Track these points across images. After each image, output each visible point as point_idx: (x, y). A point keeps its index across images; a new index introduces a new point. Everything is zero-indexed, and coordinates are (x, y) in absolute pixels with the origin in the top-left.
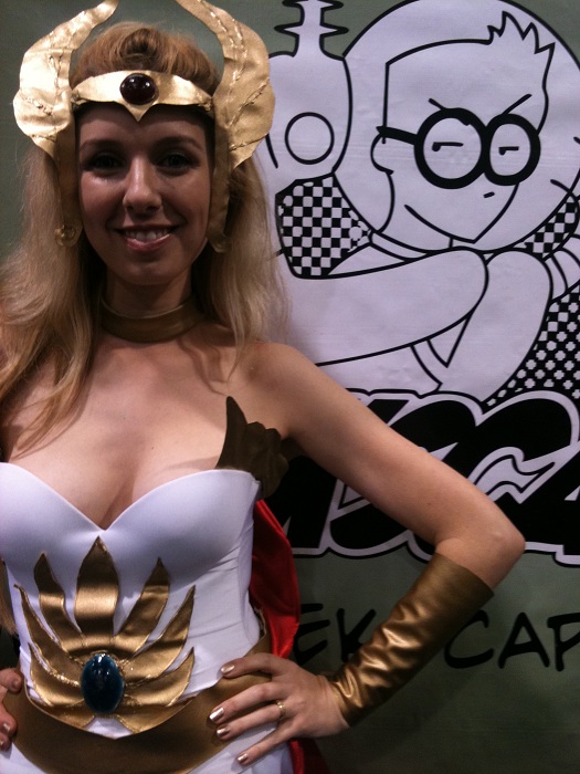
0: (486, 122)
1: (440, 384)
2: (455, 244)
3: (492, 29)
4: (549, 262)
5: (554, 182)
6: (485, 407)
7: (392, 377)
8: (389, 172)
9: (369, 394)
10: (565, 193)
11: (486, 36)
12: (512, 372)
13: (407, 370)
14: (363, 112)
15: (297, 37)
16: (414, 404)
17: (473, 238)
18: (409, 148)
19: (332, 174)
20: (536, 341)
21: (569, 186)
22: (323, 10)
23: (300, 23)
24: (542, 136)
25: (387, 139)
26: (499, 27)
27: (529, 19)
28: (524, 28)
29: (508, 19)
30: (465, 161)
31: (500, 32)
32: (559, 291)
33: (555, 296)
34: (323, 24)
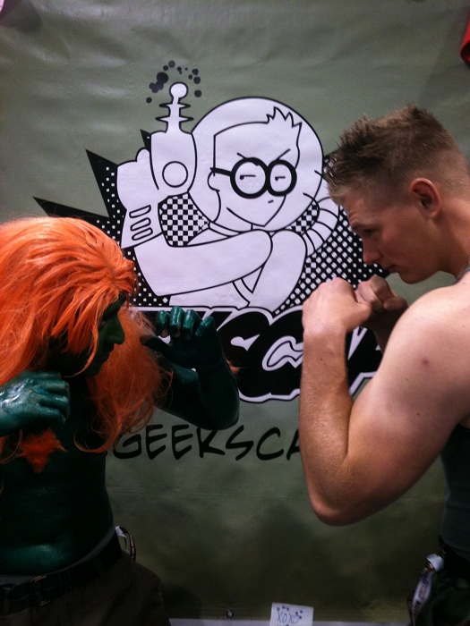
0: (267, 164)
1: (249, 302)
2: (254, 227)
3: (268, 116)
4: (305, 236)
5: (305, 194)
6: (274, 315)
7: (223, 299)
8: (217, 191)
9: (211, 309)
10: (310, 200)
11: (266, 120)
12: (287, 296)
13: (231, 295)
14: (203, 161)
15: (167, 123)
16: (235, 314)
17: (264, 224)
18: (228, 178)
19: (188, 192)
20: (300, 278)
21: (313, 196)
22: (180, 109)
23: (169, 116)
24: (297, 170)
25: (216, 174)
26: (272, 114)
27: (288, 110)
28: (285, 115)
29: (277, 111)
30: (257, 184)
31: (273, 117)
32: (311, 251)
33: (309, 254)
34: (180, 116)
